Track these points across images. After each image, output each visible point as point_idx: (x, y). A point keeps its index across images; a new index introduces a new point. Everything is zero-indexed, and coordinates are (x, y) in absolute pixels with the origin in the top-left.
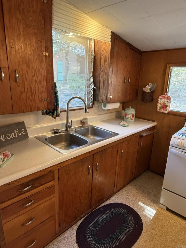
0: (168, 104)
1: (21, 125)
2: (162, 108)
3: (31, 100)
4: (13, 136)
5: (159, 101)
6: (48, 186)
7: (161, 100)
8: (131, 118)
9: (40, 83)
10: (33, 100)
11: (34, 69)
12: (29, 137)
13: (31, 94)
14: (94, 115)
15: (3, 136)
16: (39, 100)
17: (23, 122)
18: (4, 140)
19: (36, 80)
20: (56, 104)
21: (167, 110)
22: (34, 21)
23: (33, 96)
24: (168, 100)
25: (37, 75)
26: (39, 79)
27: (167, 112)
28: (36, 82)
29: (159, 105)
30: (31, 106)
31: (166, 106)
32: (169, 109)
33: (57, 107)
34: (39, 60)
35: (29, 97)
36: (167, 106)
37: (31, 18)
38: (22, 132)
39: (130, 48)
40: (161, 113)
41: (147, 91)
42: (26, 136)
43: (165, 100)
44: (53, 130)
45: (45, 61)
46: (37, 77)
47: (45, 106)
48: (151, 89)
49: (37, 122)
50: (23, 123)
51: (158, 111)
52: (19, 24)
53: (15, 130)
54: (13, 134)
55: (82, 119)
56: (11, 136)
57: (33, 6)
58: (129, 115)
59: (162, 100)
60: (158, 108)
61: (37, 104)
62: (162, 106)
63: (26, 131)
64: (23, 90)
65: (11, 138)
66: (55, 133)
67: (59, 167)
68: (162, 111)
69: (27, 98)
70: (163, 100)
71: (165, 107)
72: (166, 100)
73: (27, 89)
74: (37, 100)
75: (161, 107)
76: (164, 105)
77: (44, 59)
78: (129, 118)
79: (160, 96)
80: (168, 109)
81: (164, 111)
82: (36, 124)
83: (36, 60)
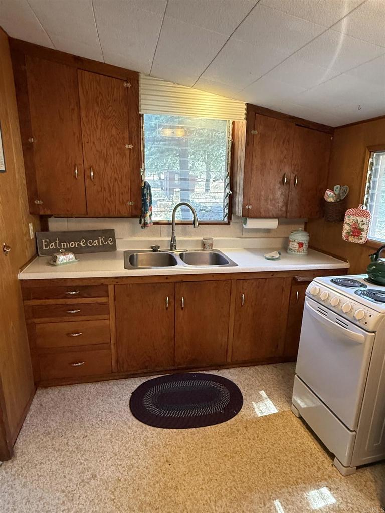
0: (365, 227)
1: (110, 234)
2: (351, 233)
3: (109, 202)
4: (96, 243)
5: (347, 219)
6: (99, 301)
7: (350, 219)
8: (297, 249)
9: (121, 182)
10: (112, 202)
11: (113, 165)
12: (117, 250)
13: (109, 195)
14: (232, 237)
15: (83, 241)
16: (120, 202)
17: (114, 230)
18: (83, 246)
19: (117, 177)
20: (143, 209)
21: (361, 239)
22: (114, 110)
23: (112, 197)
24: (364, 219)
25: (118, 172)
26: (120, 176)
27: (363, 241)
28: (116, 180)
29: (346, 228)
30: (108, 209)
31: (359, 229)
32: (365, 236)
33: (144, 214)
34: (120, 154)
35: (106, 198)
36: (362, 230)
37: (110, 108)
38: (109, 242)
39: (297, 125)
40: (350, 243)
41: (329, 201)
42: (114, 248)
43: (358, 218)
44: (152, 248)
45: (128, 156)
46: (118, 174)
47: (128, 210)
48: (338, 196)
49: (133, 234)
50: (112, 231)
51: (345, 239)
52: (96, 117)
53: (100, 238)
54: (96, 241)
55: (204, 239)
56: (93, 242)
57: (113, 95)
58: (293, 243)
59: (352, 218)
60: (344, 234)
61: (117, 208)
62: (352, 229)
63: (114, 241)
64: (100, 190)
65: (93, 246)
66: (155, 251)
67: (115, 283)
68: (351, 239)
69: (105, 199)
70: (355, 218)
71: (357, 231)
72: (360, 219)
73: (105, 188)
74: (117, 202)
75: (350, 231)
76: (355, 228)
77: (127, 152)
78: (294, 249)
79: (348, 210)
80: (363, 235)
81: (356, 241)
82: (131, 236)
83: (117, 155)
